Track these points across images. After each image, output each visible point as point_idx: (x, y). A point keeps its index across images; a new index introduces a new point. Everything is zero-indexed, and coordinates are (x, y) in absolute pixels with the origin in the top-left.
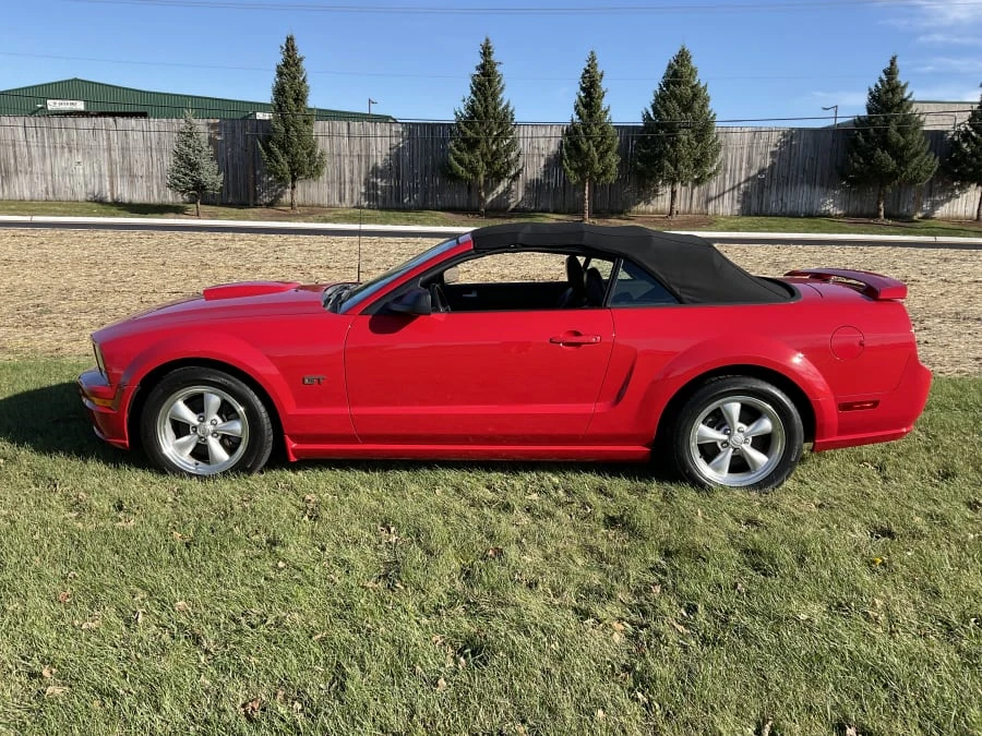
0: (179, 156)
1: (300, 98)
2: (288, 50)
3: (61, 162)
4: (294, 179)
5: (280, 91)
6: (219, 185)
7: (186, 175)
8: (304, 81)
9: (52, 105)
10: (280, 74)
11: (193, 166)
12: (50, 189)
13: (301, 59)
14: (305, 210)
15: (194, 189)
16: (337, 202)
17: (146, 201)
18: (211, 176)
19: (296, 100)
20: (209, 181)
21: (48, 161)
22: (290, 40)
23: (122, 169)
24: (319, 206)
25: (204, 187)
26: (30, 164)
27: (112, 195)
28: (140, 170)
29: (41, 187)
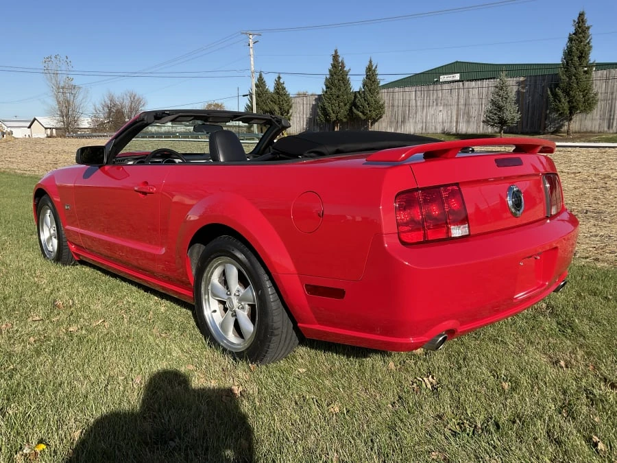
0: (493, 103)
1: (583, 55)
2: (579, 23)
3: (431, 111)
4: (571, 114)
5: (569, 54)
6: (516, 119)
7: (495, 114)
8: (588, 43)
9: (443, 78)
10: (571, 40)
11: (500, 108)
12: (424, 127)
13: (588, 28)
14: (577, 135)
15: (499, 123)
16: (606, 129)
17: (475, 132)
18: (512, 113)
19: (580, 58)
20: (509, 118)
21: (425, 110)
22: (581, 15)
23: (464, 114)
24: (591, 132)
25: (505, 122)
26: (416, 113)
27: (456, 129)
28: (474, 113)
29: (420, 126)
